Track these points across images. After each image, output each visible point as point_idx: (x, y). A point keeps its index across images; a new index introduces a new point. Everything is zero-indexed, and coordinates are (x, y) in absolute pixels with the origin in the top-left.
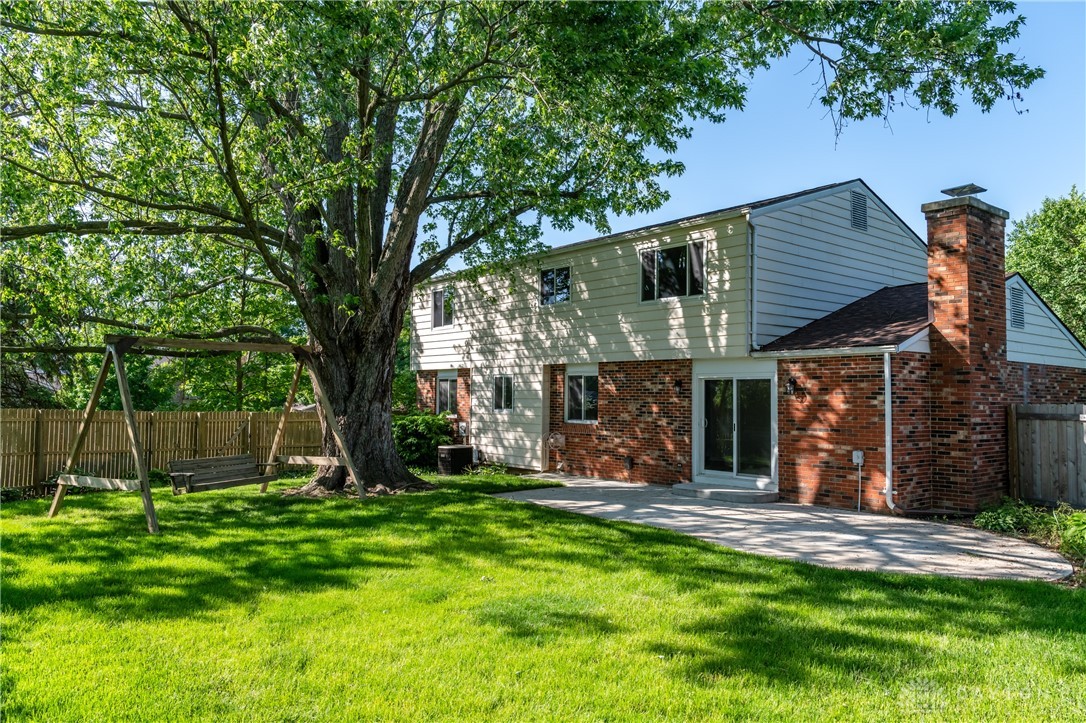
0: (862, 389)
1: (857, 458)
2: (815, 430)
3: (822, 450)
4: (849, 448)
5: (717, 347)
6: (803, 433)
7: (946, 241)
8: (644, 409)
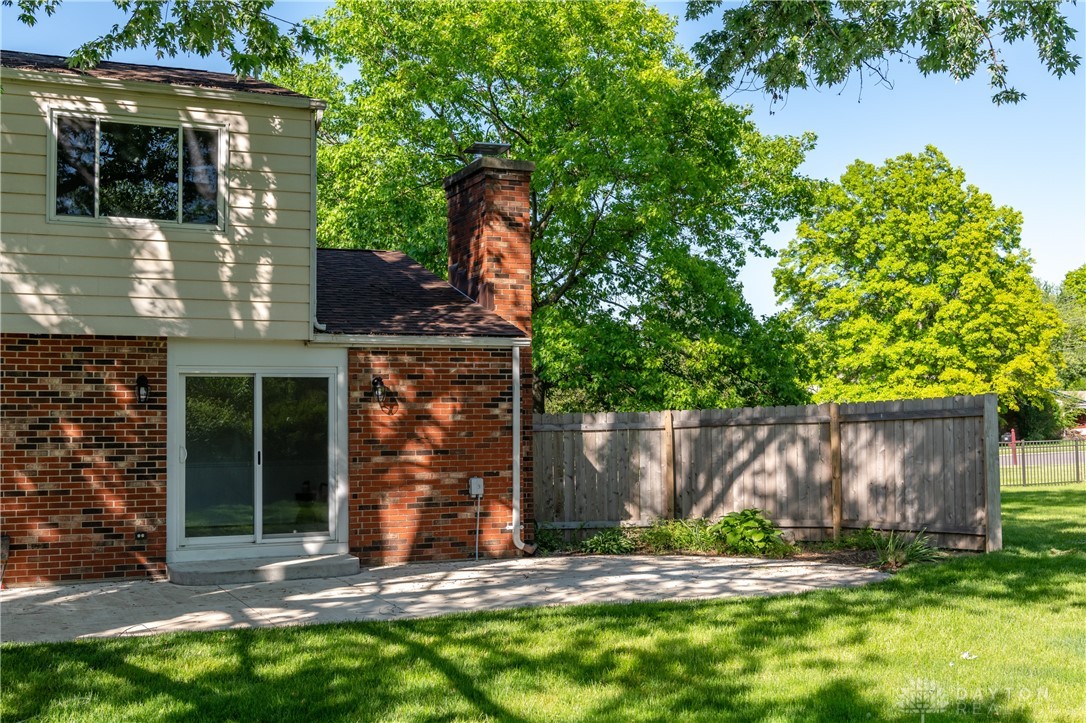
0: (479, 394)
1: (477, 486)
2: (411, 453)
3: (421, 482)
4: (461, 475)
6: (393, 459)
7: (508, 211)
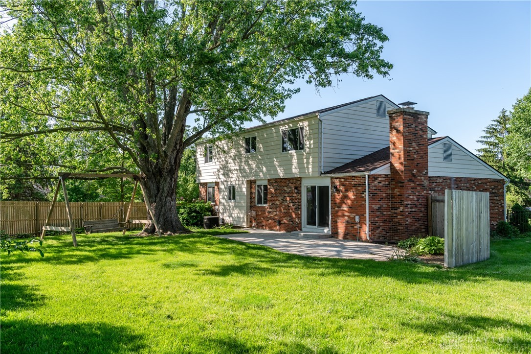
0: (359, 190)
1: (357, 219)
2: (344, 207)
3: (346, 216)
4: (355, 215)
5: (309, 172)
6: (340, 209)
7: (395, 126)
8: (284, 199)
